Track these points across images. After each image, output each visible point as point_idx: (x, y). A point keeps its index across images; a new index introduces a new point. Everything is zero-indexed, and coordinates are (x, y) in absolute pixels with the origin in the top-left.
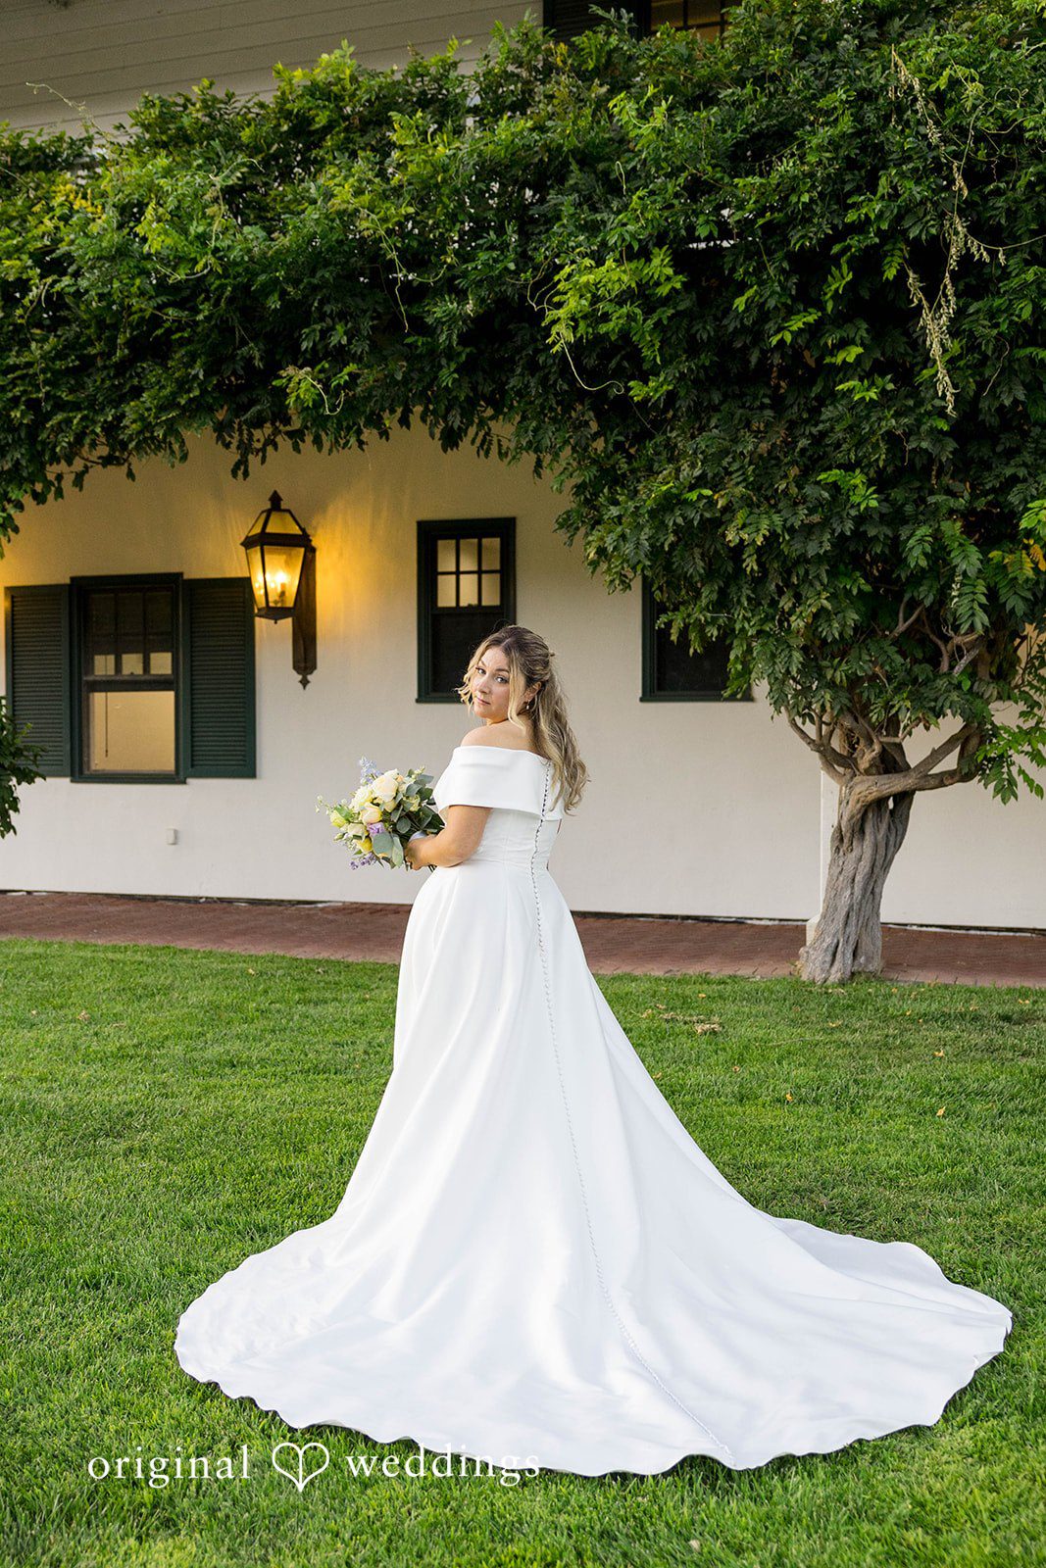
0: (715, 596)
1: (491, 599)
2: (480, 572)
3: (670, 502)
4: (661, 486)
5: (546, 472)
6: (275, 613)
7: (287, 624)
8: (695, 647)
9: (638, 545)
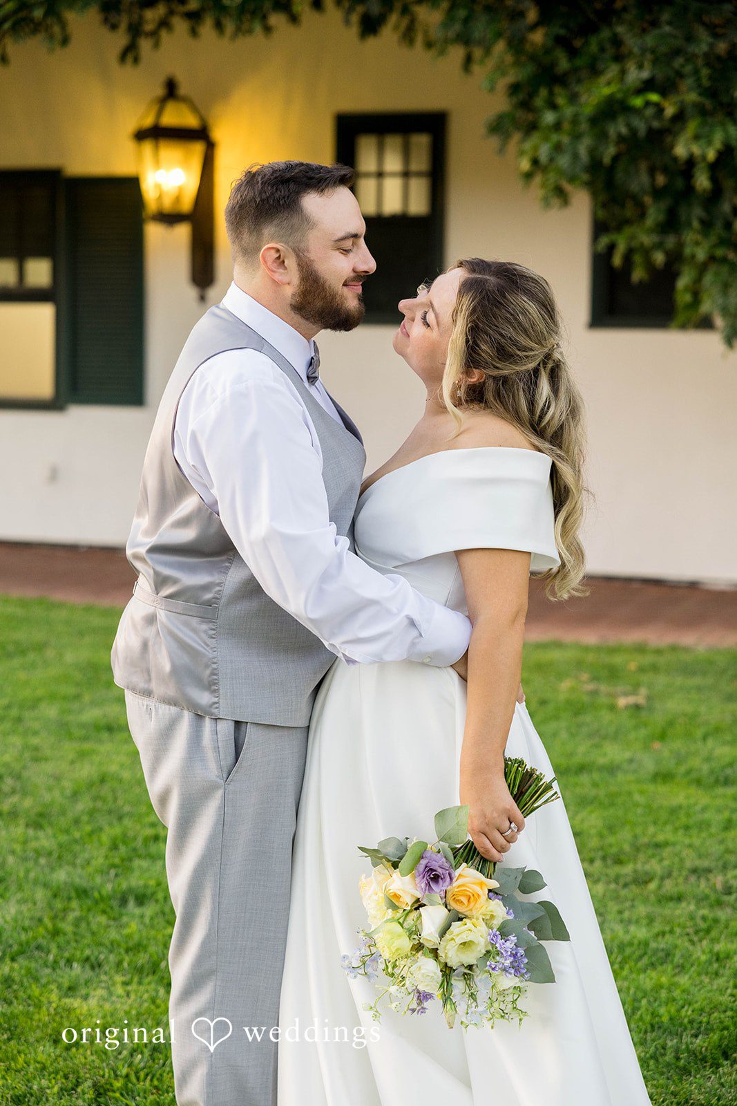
0: (661, 217)
1: (418, 205)
2: (406, 174)
3: (613, 109)
4: (602, 89)
5: (476, 68)
6: (170, 218)
7: (182, 233)
8: (638, 275)
9: (575, 156)
